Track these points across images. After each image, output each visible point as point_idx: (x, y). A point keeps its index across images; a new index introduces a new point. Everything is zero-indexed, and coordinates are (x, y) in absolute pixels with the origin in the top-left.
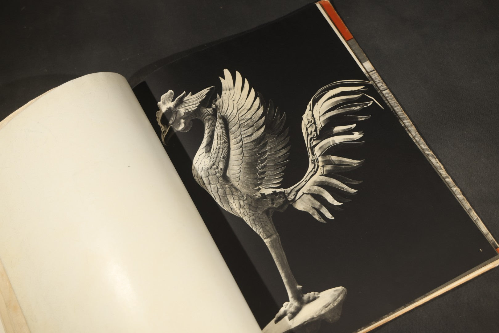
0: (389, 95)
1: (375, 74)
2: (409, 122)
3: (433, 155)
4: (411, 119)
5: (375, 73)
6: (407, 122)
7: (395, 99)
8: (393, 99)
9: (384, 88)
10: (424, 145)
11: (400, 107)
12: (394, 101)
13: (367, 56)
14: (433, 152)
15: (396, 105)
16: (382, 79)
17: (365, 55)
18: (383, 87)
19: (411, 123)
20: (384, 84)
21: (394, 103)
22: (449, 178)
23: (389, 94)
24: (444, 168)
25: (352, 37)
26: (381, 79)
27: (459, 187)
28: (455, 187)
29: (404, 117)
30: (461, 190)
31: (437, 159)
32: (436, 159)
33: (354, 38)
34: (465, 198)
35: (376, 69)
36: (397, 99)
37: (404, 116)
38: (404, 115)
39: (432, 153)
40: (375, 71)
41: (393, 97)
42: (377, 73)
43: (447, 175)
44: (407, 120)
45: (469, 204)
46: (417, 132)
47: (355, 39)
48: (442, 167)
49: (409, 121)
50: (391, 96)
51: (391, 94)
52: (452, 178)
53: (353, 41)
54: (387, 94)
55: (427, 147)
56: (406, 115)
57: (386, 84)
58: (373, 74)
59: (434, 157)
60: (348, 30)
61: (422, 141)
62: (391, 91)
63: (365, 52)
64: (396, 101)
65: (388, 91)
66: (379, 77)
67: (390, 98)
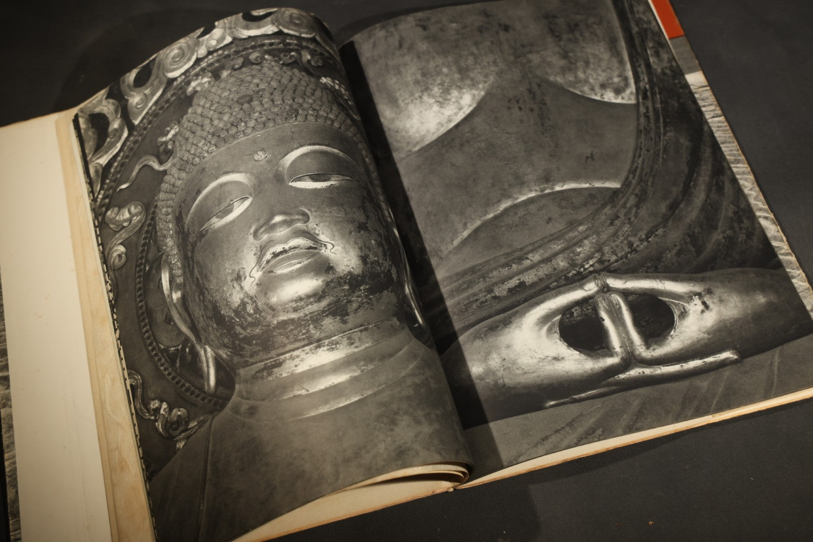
0: (723, 125)
1: (707, 92)
2: (746, 168)
3: (775, 219)
4: (749, 164)
5: (707, 90)
6: (743, 167)
7: (730, 131)
8: (727, 130)
9: (717, 114)
10: (763, 203)
11: (736, 144)
12: (729, 135)
13: (700, 64)
14: (774, 215)
15: (730, 140)
17: (697, 62)
18: (716, 112)
19: (749, 169)
20: (718, 108)
21: (729, 137)
22: (792, 256)
23: (723, 123)
24: (788, 241)
25: (683, 33)
26: (715, 100)
27: (804, 271)
28: (798, 270)
29: (740, 160)
30: (807, 276)
31: (779, 227)
32: (777, 226)
33: (686, 35)
34: (811, 288)
35: (710, 84)
36: (733, 132)
37: (740, 158)
38: (741, 156)
39: (773, 217)
40: (708, 88)
41: (728, 128)
42: (710, 91)
43: (790, 251)
44: (743, 164)
46: (755, 184)
47: (687, 38)
48: (784, 239)
49: (746, 166)
50: (725, 126)
51: (726, 124)
52: (796, 257)
53: (683, 40)
54: (719, 122)
55: (766, 207)
56: (743, 158)
57: (722, 109)
58: (703, 91)
59: (774, 223)
60: (678, 22)
61: (761, 197)
62: (727, 120)
63: (697, 58)
64: (732, 134)
65: (722, 118)
66: (713, 97)
67: (724, 128)
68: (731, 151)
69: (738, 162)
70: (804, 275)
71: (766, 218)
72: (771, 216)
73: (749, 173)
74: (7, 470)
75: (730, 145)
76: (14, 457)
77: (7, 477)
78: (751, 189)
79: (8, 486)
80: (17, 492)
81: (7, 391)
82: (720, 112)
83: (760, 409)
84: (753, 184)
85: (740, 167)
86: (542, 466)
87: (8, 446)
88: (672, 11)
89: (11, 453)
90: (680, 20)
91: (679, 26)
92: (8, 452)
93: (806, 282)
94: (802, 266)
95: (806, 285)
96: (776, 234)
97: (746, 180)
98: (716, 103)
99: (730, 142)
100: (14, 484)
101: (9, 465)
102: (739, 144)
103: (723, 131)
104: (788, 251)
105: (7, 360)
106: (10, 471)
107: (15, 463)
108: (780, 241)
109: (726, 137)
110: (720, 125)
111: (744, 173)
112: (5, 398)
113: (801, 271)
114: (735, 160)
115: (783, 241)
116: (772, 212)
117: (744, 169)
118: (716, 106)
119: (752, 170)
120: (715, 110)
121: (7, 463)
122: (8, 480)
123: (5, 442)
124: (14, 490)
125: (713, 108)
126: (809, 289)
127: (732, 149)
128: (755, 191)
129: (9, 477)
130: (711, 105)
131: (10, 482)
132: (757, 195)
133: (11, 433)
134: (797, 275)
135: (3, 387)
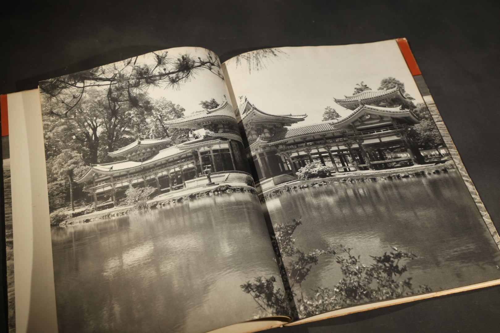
0: (443, 126)
4: (457, 150)
5: (434, 106)
7: (447, 130)
8: (445, 130)
10: (465, 172)
11: (450, 138)
12: (446, 132)
13: (430, 91)
14: (472, 180)
15: (447, 135)
16: (440, 112)
17: (428, 90)
18: (439, 119)
19: (458, 152)
20: (440, 117)
22: (482, 203)
23: (443, 125)
24: (479, 195)
25: (421, 73)
26: (438, 112)
27: (488, 213)
28: (486, 212)
30: (490, 216)
31: (474, 187)
33: (422, 74)
35: (435, 103)
36: (449, 131)
37: (452, 146)
38: (453, 144)
39: (471, 181)
40: (435, 105)
41: (446, 128)
42: (436, 107)
43: (481, 201)
44: (454, 149)
45: (495, 228)
46: (461, 161)
47: (423, 76)
48: (477, 193)
49: (456, 150)
50: (444, 127)
51: (445, 126)
52: (484, 204)
53: (421, 76)
54: (441, 125)
55: (467, 175)
56: (454, 146)
57: (442, 118)
58: (432, 107)
59: (471, 184)
60: (418, 67)
61: (464, 169)
62: (445, 124)
63: (429, 87)
64: (448, 132)
65: (442, 123)
66: (437, 110)
67: (443, 128)
68: (447, 141)
69: (451, 148)
70: (488, 215)
71: (467, 181)
72: (470, 180)
73: (457, 155)
74: (9, 298)
75: (447, 138)
76: (14, 290)
77: (9, 303)
78: (459, 164)
79: (9, 308)
80: (14, 312)
81: (11, 250)
82: (441, 119)
83: (464, 291)
84: (460, 161)
85: (453, 151)
86: (336, 315)
87: (10, 284)
88: (415, 60)
89: (12, 288)
90: (419, 66)
91: (419, 69)
92: (10, 287)
93: (489, 219)
94: (487, 210)
95: (490, 221)
96: (473, 191)
97: (456, 158)
98: (439, 114)
99: (447, 137)
100: (13, 307)
101: (11, 296)
102: (452, 138)
103: (443, 130)
104: (479, 201)
105: (12, 231)
106: (10, 299)
107: (14, 294)
108: (475, 195)
109: (444, 133)
110: (441, 126)
111: (454, 155)
112: (10, 255)
113: (487, 213)
114: (450, 147)
115: (477, 195)
116: (470, 178)
117: (455, 152)
118: (439, 116)
119: (459, 153)
120: (438, 118)
121: (9, 294)
122: (9, 304)
123: (9, 281)
124: (13, 311)
125: (437, 116)
126: (491, 223)
127: (448, 140)
128: (461, 165)
129: (10, 302)
130: (436, 115)
131: (10, 305)
132: (462, 168)
133: (12, 276)
134: (484, 215)
135: (9, 248)
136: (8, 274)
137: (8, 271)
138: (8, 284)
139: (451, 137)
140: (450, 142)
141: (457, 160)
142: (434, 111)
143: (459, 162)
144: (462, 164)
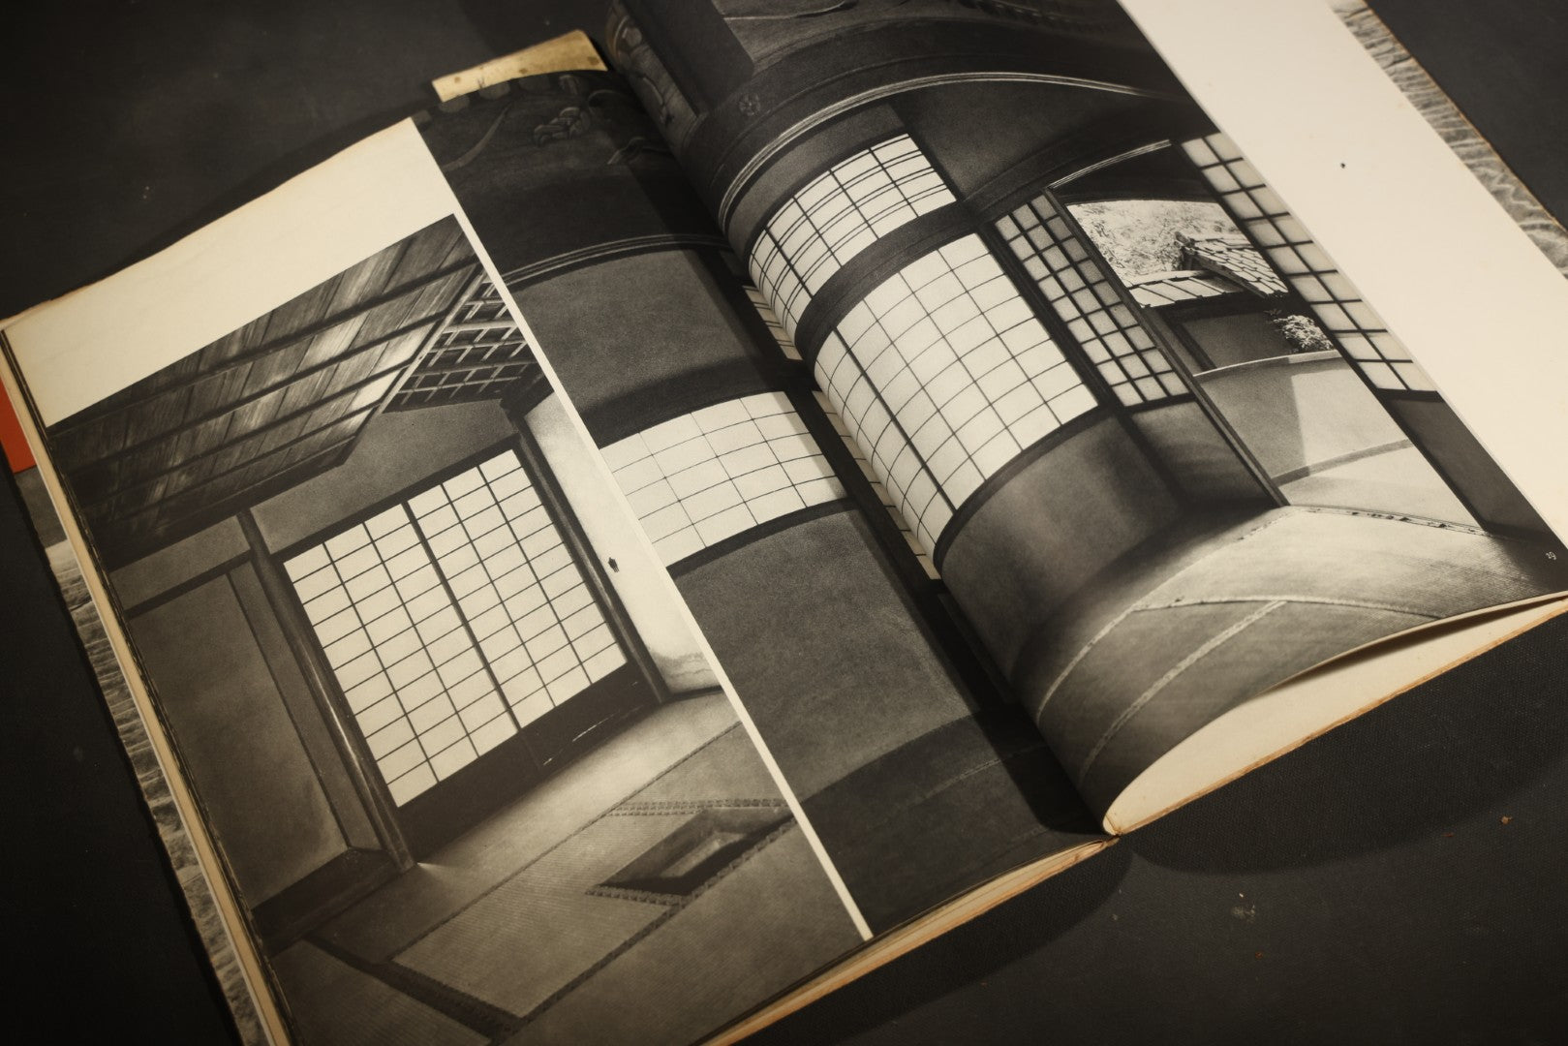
136: (194, 912)
137: (191, 903)
138: (206, 942)
139: (1453, 100)
140: (1453, 119)
141: (1493, 168)
142: (1373, 31)
143: (1501, 175)
144: (1515, 178)
